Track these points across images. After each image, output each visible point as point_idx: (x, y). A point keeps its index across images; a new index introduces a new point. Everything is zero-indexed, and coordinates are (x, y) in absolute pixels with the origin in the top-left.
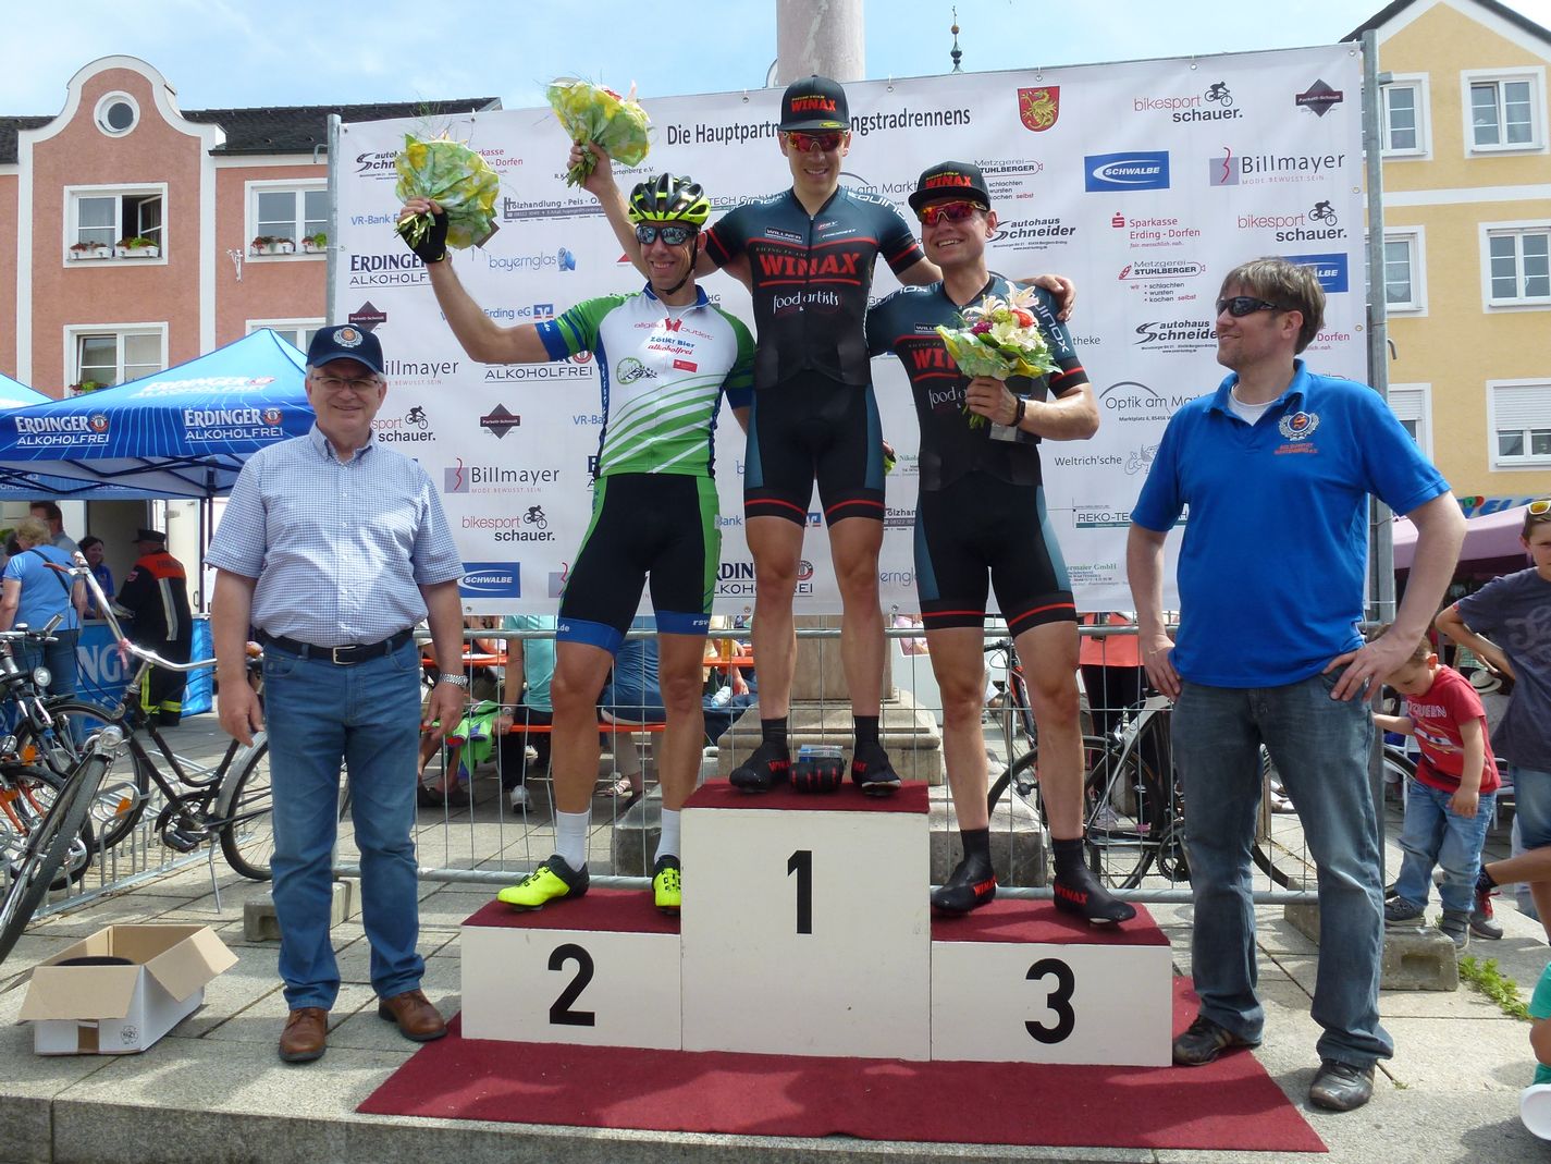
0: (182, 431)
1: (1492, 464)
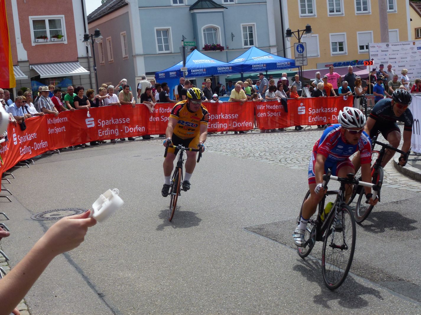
0: (277, 66)
1: (359, 52)
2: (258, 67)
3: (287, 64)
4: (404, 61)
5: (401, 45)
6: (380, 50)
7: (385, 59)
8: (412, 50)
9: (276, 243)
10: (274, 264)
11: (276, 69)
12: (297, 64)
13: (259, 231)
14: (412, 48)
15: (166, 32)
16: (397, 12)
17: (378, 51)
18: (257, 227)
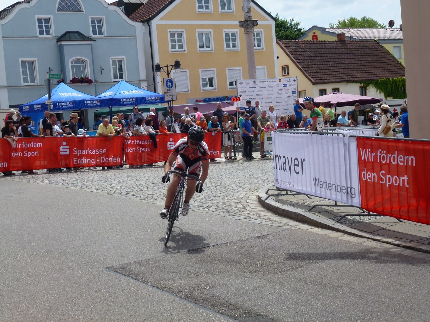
0: (146, 100)
1: (228, 88)
2: (127, 101)
3: (156, 98)
4: (270, 98)
5: (267, 82)
6: (247, 86)
7: (252, 95)
8: (278, 87)
9: (137, 282)
10: (134, 303)
11: (145, 104)
12: (166, 99)
13: (121, 270)
14: (278, 85)
15: (32, 63)
16: (264, 50)
17: (245, 88)
18: (119, 266)
